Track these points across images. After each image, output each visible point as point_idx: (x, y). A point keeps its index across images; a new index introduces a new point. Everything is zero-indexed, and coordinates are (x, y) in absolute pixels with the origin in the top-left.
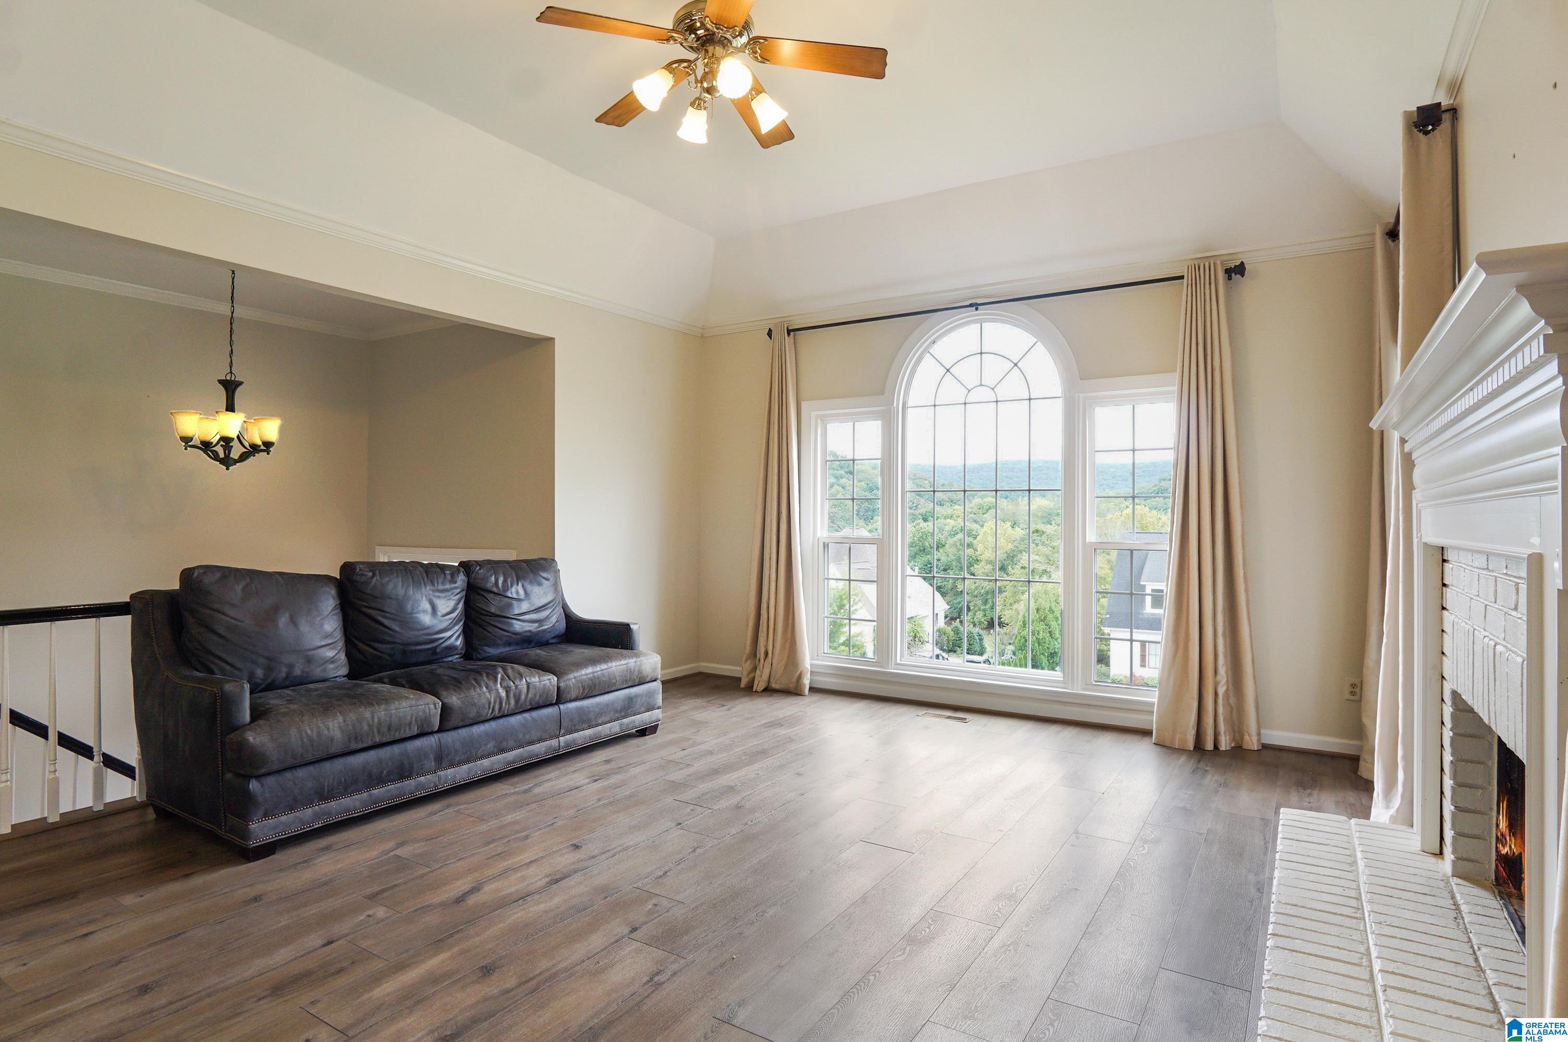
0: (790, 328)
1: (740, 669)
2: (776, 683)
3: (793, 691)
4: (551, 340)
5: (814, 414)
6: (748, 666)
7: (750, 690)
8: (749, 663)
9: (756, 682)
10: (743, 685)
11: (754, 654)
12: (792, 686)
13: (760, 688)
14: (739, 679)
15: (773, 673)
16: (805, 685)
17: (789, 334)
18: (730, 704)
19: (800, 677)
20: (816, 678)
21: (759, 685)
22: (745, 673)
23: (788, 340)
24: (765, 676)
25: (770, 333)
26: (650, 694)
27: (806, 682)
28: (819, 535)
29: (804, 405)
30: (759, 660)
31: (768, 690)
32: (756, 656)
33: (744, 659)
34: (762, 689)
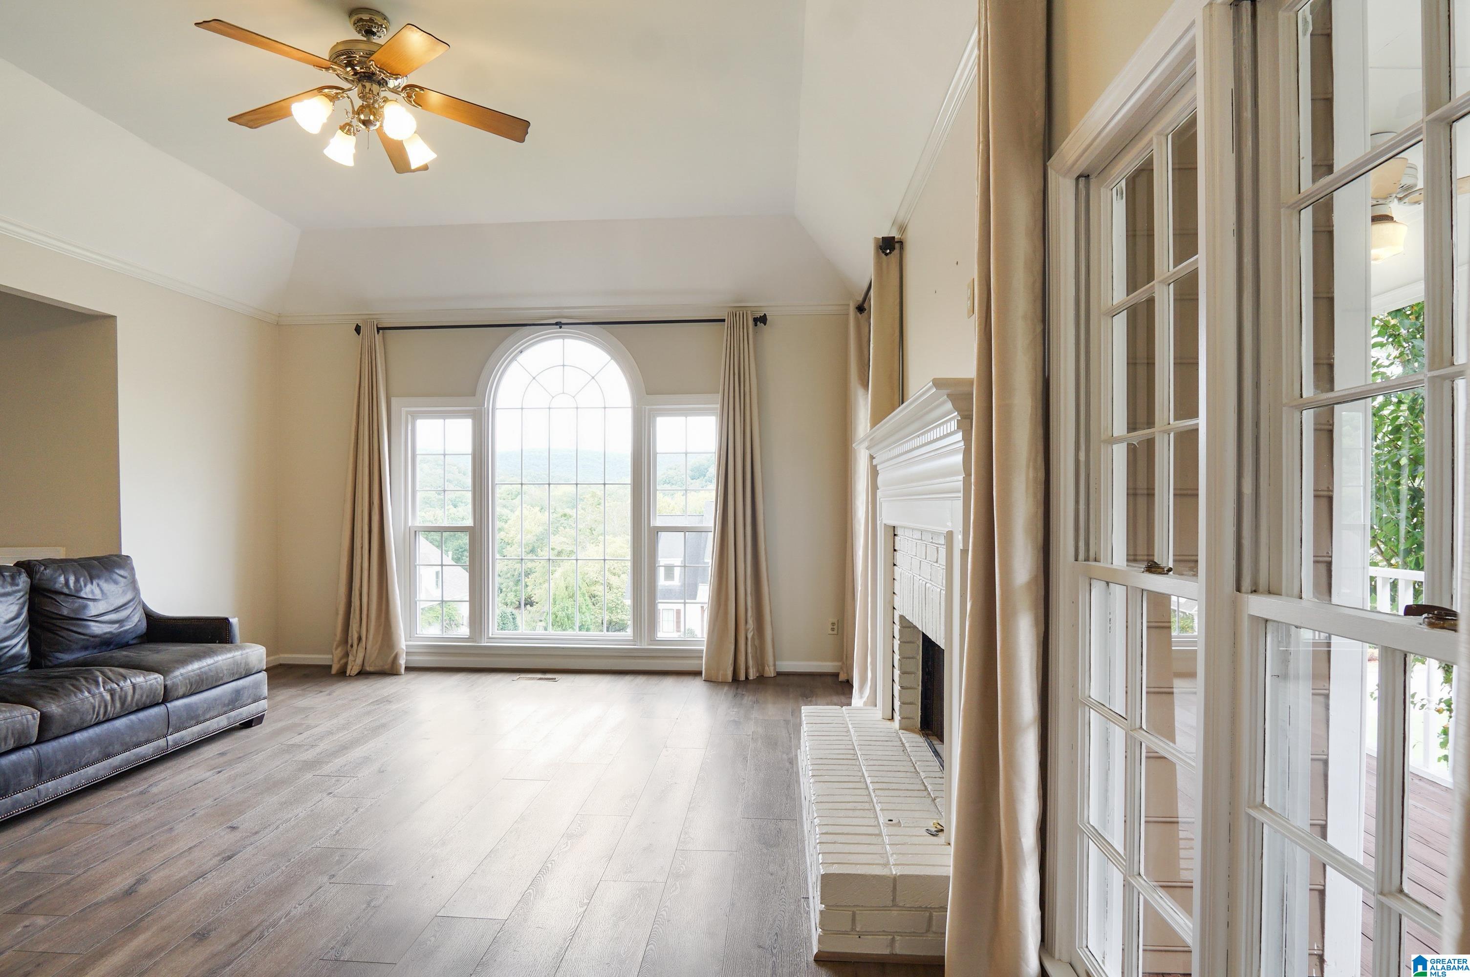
0: (379, 326)
1: (330, 656)
2: (370, 666)
3: (389, 671)
4: (113, 318)
5: (404, 410)
6: (339, 652)
7: (342, 675)
8: (339, 649)
9: (349, 667)
10: (334, 671)
11: (345, 640)
12: (387, 667)
13: (355, 671)
14: (330, 667)
15: (367, 658)
16: (400, 665)
17: (378, 332)
18: (328, 689)
19: (396, 658)
20: (410, 658)
21: (353, 668)
22: (336, 659)
23: (378, 338)
24: (359, 661)
25: (358, 329)
26: (257, 685)
27: (402, 662)
28: (410, 524)
29: (394, 401)
30: (352, 646)
31: (363, 674)
32: (347, 642)
33: (335, 646)
34: (356, 673)
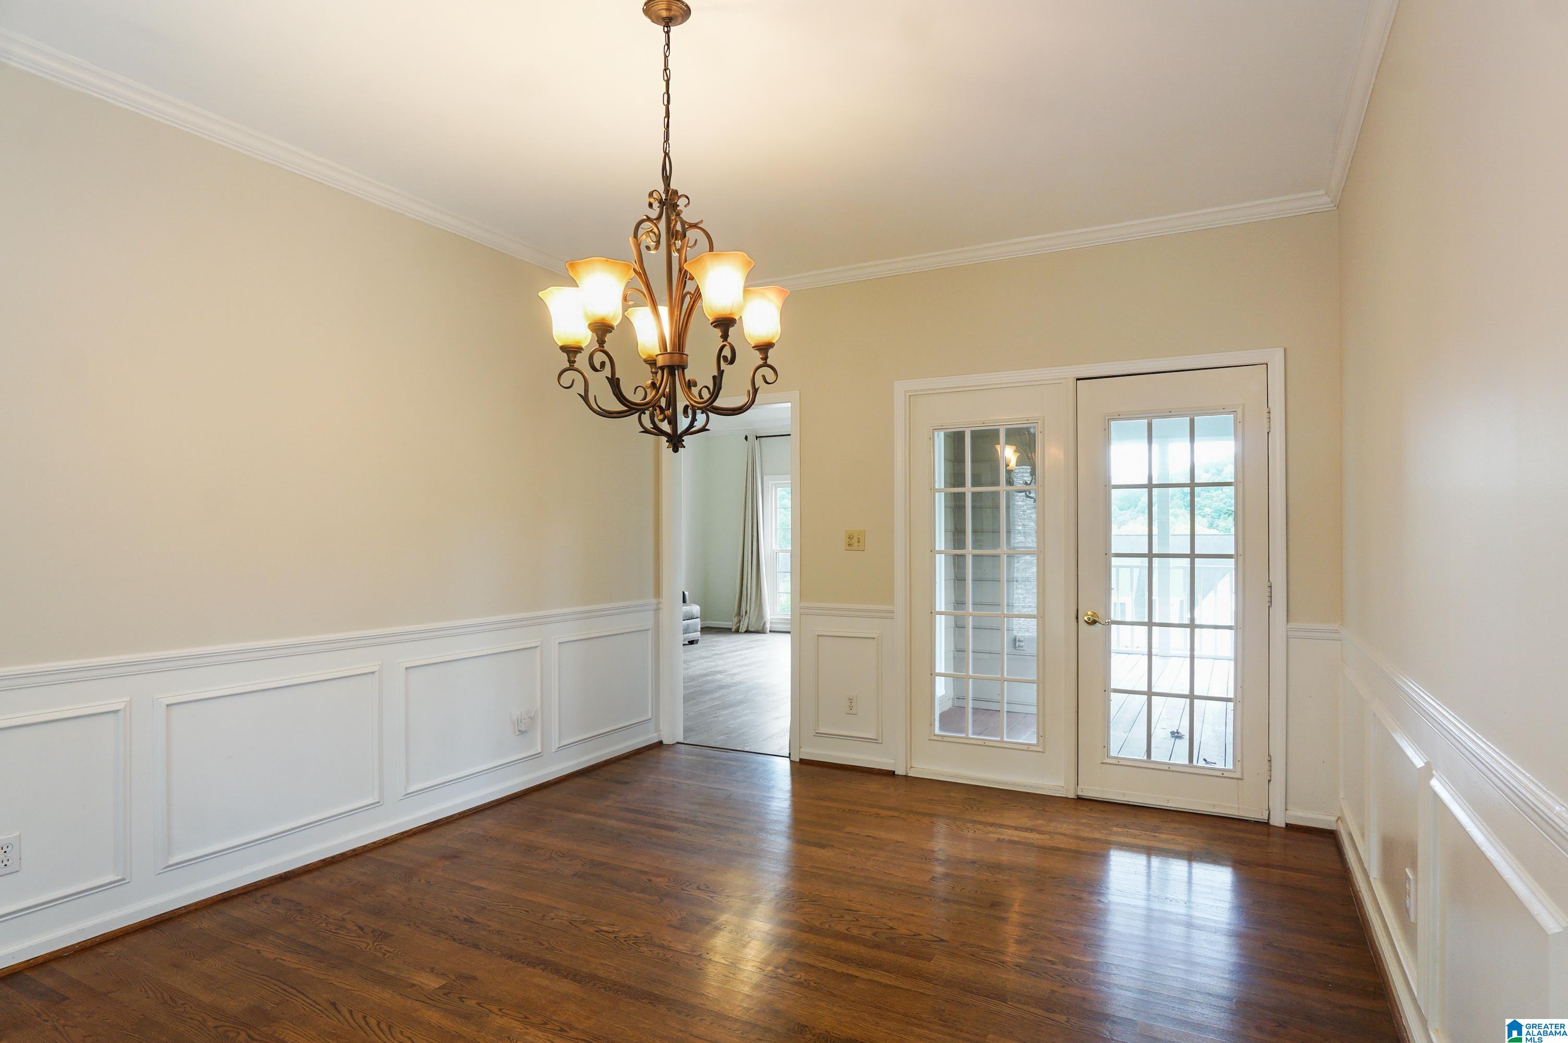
0: (757, 436)
1: (731, 623)
2: (752, 628)
3: (761, 631)
5: (771, 483)
6: (736, 620)
7: (737, 631)
8: (736, 618)
9: (741, 628)
10: (733, 630)
11: (739, 613)
12: (760, 629)
13: (744, 630)
14: (731, 629)
15: (750, 623)
16: (767, 628)
17: (757, 439)
18: (729, 636)
19: (764, 624)
20: (774, 626)
21: (742, 628)
22: (734, 624)
23: (757, 442)
24: (746, 625)
25: (746, 438)
27: (768, 626)
28: (774, 549)
29: (765, 478)
30: (742, 616)
31: (747, 632)
32: (740, 615)
33: (734, 616)
34: (744, 631)
